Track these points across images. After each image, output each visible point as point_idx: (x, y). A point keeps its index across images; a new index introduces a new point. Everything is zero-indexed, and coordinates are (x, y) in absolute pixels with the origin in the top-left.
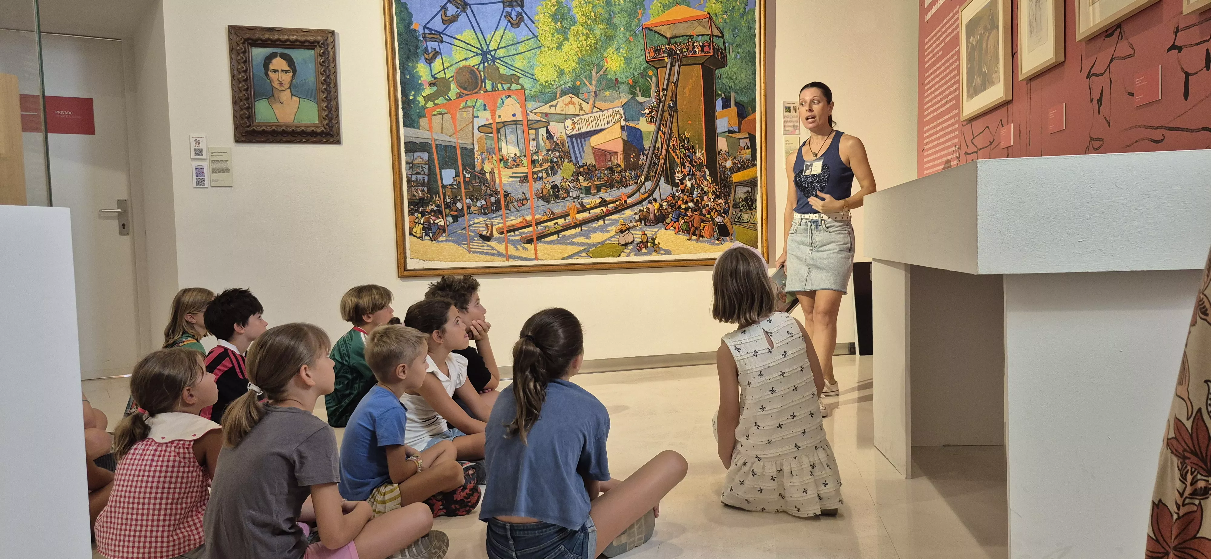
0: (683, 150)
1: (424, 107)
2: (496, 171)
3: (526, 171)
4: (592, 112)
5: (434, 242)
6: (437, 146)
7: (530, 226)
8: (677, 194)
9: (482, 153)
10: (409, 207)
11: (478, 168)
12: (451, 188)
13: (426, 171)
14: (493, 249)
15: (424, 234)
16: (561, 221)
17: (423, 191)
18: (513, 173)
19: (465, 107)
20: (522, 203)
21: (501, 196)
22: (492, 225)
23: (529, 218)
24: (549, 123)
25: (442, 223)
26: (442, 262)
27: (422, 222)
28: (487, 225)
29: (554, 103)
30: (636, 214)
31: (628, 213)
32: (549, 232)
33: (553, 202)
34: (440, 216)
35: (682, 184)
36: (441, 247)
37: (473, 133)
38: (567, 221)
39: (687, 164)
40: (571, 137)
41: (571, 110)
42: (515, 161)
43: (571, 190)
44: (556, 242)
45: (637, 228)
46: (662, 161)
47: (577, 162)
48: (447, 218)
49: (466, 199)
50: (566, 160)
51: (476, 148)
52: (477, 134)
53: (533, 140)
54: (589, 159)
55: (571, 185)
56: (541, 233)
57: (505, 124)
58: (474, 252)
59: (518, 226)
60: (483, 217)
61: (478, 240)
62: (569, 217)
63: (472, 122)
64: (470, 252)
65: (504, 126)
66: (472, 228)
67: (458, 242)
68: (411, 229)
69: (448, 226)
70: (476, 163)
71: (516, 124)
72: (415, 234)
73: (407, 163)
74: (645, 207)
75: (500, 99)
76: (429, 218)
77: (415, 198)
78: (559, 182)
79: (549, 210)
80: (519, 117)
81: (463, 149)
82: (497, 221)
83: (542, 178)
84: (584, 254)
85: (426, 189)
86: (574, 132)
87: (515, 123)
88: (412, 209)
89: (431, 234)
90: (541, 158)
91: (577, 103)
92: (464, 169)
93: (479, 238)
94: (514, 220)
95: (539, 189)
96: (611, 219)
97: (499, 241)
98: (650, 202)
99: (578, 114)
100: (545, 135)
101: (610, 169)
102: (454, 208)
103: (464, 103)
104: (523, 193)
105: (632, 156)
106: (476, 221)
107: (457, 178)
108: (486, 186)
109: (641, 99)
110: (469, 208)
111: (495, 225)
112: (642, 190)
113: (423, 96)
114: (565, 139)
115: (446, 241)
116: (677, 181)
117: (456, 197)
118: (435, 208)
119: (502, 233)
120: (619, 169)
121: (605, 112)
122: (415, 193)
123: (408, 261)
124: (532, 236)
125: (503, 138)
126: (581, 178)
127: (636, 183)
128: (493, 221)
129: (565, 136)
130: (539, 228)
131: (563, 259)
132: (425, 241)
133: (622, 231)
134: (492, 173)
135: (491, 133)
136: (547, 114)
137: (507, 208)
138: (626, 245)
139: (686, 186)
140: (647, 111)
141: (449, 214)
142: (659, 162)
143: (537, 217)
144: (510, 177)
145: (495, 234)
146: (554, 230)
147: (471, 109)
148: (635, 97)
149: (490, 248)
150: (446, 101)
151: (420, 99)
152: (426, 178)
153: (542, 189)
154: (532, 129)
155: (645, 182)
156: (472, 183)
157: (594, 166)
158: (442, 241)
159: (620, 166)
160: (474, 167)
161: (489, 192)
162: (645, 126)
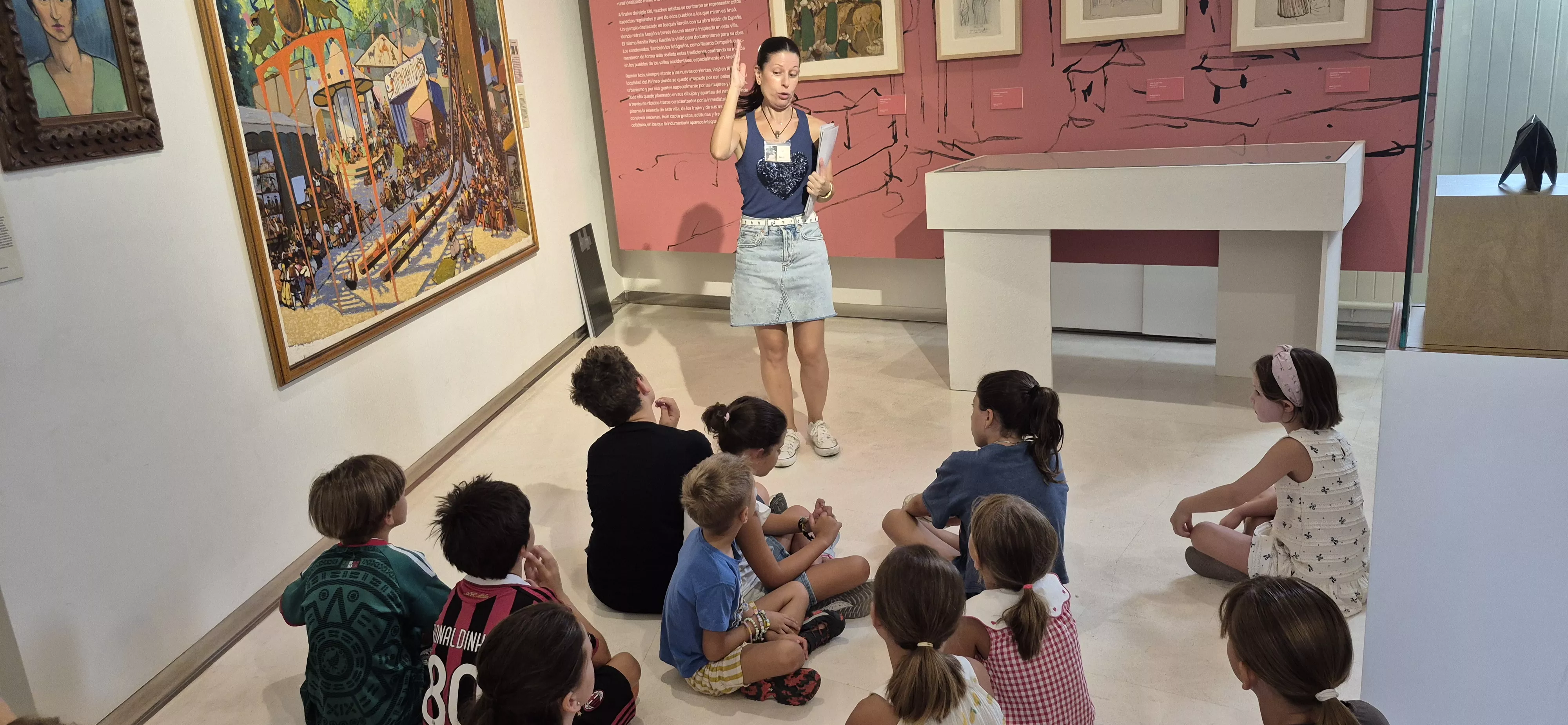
0: (471, 112)
1: (253, 66)
2: (341, 171)
3: (366, 165)
4: (403, 62)
5: (306, 308)
6: (279, 134)
7: (384, 253)
8: (476, 175)
9: (324, 141)
10: (270, 255)
11: (325, 169)
12: (306, 210)
13: (276, 185)
14: (362, 300)
15: (294, 298)
16: (406, 237)
17: (279, 221)
18: (357, 170)
19: (295, 62)
20: (372, 218)
21: (353, 210)
22: (353, 260)
23: (381, 240)
24: (372, 81)
25: (307, 274)
26: (321, 340)
27: (288, 279)
28: (349, 262)
29: (370, 49)
30: (456, 211)
31: (450, 210)
32: (400, 257)
33: (396, 209)
34: (304, 262)
35: (477, 161)
36: (315, 315)
37: (310, 107)
38: (411, 235)
39: (477, 133)
40: (393, 102)
41: (387, 61)
42: (354, 149)
43: (407, 187)
44: (409, 271)
45: (460, 230)
46: (460, 132)
47: (404, 141)
48: (311, 263)
49: (323, 224)
50: (395, 141)
51: (317, 133)
52: (315, 109)
53: (364, 112)
54: (412, 138)
55: (405, 178)
56: (394, 261)
57: (337, 87)
58: (347, 311)
59: (375, 256)
60: (344, 251)
61: (346, 290)
62: (411, 230)
63: (306, 88)
64: (342, 312)
65: (336, 91)
66: (337, 273)
67: (328, 301)
68: (280, 293)
69: (314, 275)
70: (321, 158)
71: (345, 87)
72: (284, 301)
73: (254, 174)
74: (460, 200)
75: (325, 46)
76: (294, 268)
77: (273, 237)
78: (396, 176)
79: (395, 224)
80: (346, 77)
81: (305, 136)
82: (357, 253)
83: (380, 173)
84: (431, 282)
85: (281, 216)
86: (395, 96)
87: (343, 85)
88: (274, 257)
89: (300, 295)
90: (375, 140)
91: (389, 48)
92: (313, 173)
93: (346, 286)
94: (371, 249)
95: (382, 191)
96: (441, 224)
97: (365, 284)
98: (462, 192)
99: (392, 65)
100: (373, 103)
101: (428, 148)
102: (314, 244)
103: (293, 54)
104: (371, 201)
105: (440, 126)
106: (339, 259)
107: (308, 189)
108: (338, 198)
109: (434, 40)
110: (328, 239)
111: (356, 260)
112: (455, 176)
113: (248, 44)
114: (389, 107)
115: (318, 302)
116: (474, 157)
117: (313, 223)
118: (297, 249)
119: (364, 272)
120: (435, 146)
121: (412, 60)
122: (273, 229)
123: (289, 350)
124: (388, 268)
125: (339, 115)
126: (410, 166)
127: (449, 165)
128: (353, 254)
129: (388, 102)
130: (392, 252)
131: (417, 295)
132: (298, 310)
133: (450, 239)
134: (339, 174)
135: (326, 105)
136: (368, 68)
137: (362, 231)
138: (455, 258)
139: (480, 163)
140: (440, 58)
141: (312, 255)
142: (458, 131)
143: (388, 235)
144: (356, 177)
145: (360, 276)
146: (403, 253)
147: (300, 64)
148: (428, 37)
149: (358, 300)
150: (274, 53)
151: (246, 49)
152: (277, 194)
153: (384, 191)
154: (361, 93)
155: (454, 163)
156: (323, 195)
157: (417, 146)
158: (314, 305)
159: (435, 144)
160: (321, 167)
161: (341, 206)
162: (443, 82)
